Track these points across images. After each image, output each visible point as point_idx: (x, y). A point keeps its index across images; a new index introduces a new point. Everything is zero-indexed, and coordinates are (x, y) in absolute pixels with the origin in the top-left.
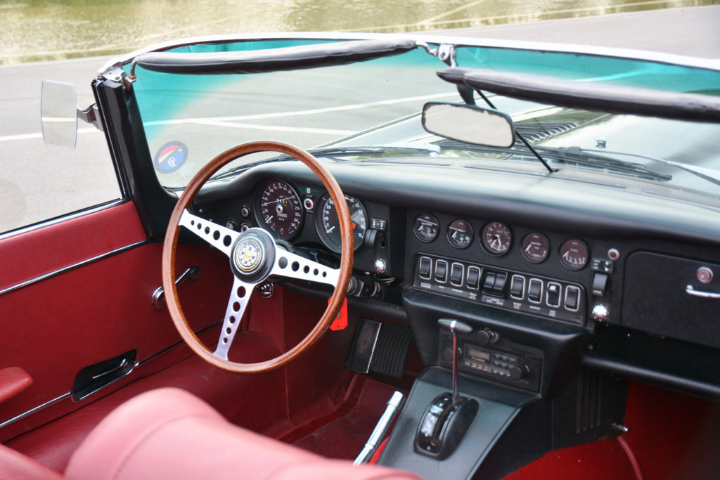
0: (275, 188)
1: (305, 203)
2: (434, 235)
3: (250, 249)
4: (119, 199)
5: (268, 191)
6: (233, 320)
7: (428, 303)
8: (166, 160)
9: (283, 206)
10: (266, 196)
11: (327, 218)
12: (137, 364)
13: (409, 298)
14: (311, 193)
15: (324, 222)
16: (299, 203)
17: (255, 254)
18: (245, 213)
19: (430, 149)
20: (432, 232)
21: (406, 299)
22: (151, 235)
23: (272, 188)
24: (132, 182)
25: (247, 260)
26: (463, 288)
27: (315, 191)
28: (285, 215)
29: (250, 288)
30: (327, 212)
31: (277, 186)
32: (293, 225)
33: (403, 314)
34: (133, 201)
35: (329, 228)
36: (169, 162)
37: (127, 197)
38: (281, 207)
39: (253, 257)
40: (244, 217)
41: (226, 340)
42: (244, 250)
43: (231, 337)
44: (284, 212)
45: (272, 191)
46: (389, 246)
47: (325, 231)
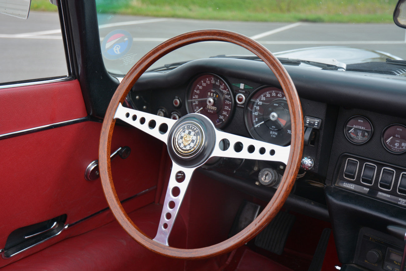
0: (208, 82)
1: (237, 97)
2: (366, 139)
3: (189, 133)
4: (66, 76)
5: (201, 85)
6: (172, 205)
7: (356, 204)
8: (112, 46)
9: (214, 99)
10: (198, 89)
11: (256, 114)
12: (66, 227)
13: (333, 197)
14: (244, 89)
15: (253, 117)
16: (231, 98)
17: (195, 138)
18: (176, 103)
19: (337, 66)
20: (363, 135)
21: (330, 198)
22: (91, 114)
23: (205, 82)
24: (80, 61)
25: (186, 144)
26: (393, 193)
27: (248, 87)
28: (214, 108)
29: (189, 172)
30: (258, 108)
31: (210, 80)
32: (221, 117)
33: (325, 212)
34: (79, 80)
35: (257, 123)
36: (114, 49)
37: (73, 75)
38: (212, 100)
39: (193, 141)
40: (175, 107)
41: (166, 226)
42: (183, 134)
43: (171, 222)
44: (214, 105)
45: (204, 85)
46: (320, 145)
47: (253, 125)
